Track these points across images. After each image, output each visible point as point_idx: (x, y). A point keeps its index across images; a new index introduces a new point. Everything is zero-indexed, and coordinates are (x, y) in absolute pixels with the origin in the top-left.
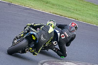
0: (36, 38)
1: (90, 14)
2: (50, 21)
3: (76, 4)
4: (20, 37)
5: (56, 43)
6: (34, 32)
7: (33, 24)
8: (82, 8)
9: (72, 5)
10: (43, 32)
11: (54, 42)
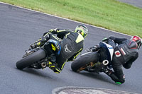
0: (57, 49)
1: (127, 21)
2: (80, 26)
3: (106, 7)
4: (36, 46)
5: (106, 62)
6: (55, 40)
7: (55, 30)
8: (116, 13)
9: (100, 8)
10: (69, 41)
11: (104, 62)
